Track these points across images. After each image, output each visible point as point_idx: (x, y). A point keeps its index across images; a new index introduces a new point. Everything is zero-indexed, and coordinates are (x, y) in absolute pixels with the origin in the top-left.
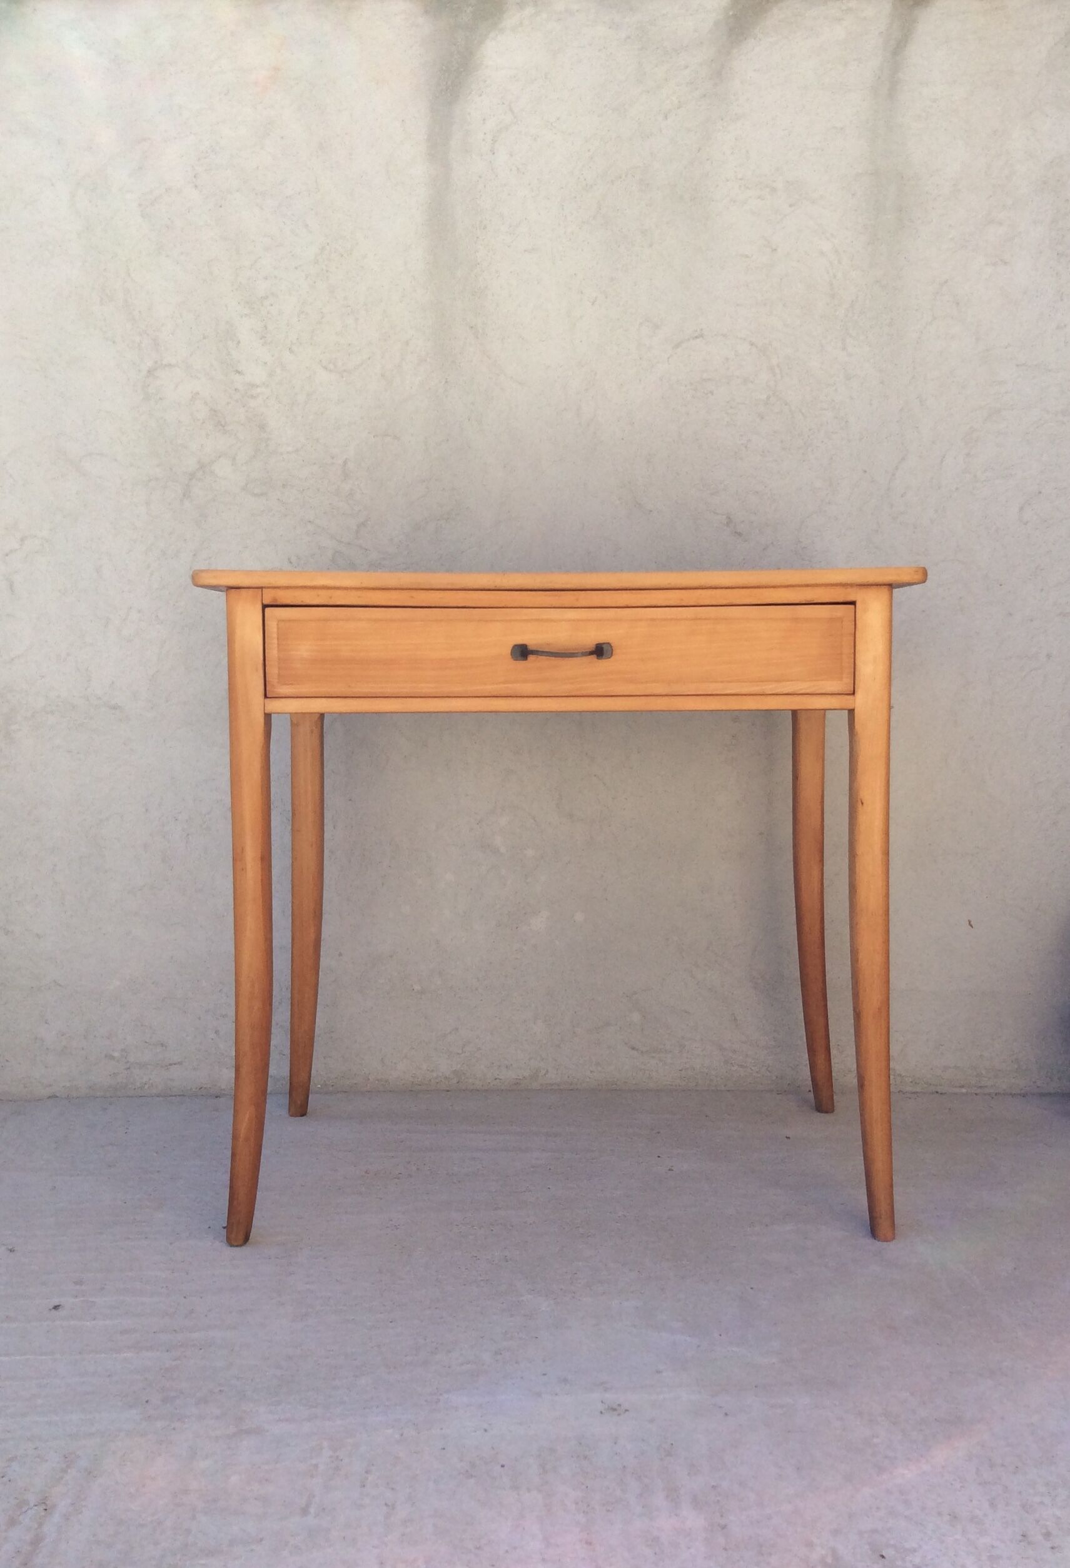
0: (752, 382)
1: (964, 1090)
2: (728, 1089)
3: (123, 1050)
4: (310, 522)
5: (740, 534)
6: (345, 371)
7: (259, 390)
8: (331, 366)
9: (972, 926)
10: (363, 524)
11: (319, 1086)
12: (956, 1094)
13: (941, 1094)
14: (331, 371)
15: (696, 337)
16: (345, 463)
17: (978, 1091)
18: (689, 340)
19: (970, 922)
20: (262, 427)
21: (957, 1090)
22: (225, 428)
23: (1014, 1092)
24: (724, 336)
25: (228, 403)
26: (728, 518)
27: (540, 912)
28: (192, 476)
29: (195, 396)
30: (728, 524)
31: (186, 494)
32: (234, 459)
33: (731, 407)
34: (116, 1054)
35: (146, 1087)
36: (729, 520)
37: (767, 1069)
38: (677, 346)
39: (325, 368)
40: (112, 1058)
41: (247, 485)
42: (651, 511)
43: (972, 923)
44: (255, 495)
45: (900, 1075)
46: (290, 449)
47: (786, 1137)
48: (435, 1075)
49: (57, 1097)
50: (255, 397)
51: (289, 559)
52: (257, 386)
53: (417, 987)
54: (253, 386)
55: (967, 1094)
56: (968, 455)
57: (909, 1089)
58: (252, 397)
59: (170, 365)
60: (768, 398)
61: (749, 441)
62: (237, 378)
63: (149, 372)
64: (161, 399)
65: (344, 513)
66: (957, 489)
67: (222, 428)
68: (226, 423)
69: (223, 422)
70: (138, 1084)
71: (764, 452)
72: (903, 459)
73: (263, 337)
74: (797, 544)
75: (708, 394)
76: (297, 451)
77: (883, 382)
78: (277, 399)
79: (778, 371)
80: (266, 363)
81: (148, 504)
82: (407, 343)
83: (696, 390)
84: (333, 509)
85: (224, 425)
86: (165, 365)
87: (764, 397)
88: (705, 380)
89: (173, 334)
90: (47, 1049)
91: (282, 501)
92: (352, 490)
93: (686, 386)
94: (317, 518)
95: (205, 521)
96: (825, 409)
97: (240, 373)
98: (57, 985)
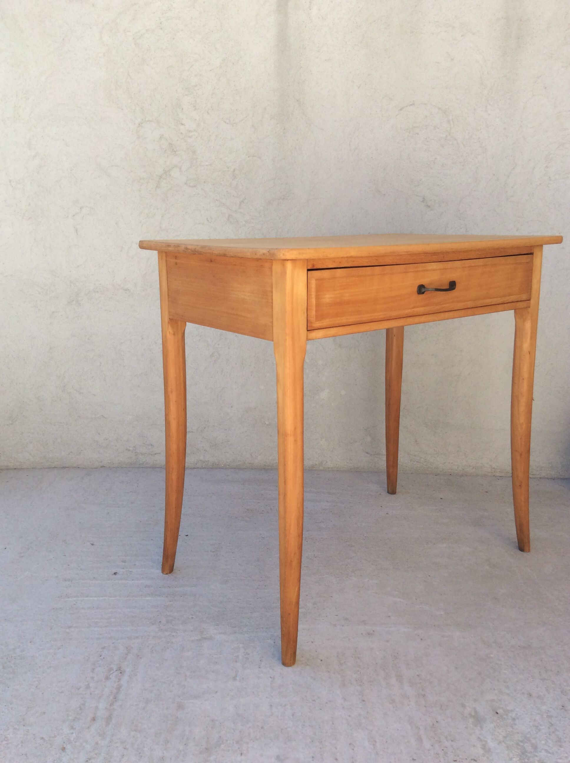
0: (438, 128)
3: (134, 447)
4: (217, 200)
5: (429, 207)
6: (235, 123)
7: (192, 133)
8: (228, 121)
10: (243, 202)
11: (223, 465)
14: (228, 123)
15: (411, 105)
16: (234, 170)
18: (407, 106)
20: (194, 152)
22: (176, 152)
23: (548, 477)
24: (425, 104)
25: (178, 140)
26: (424, 198)
27: (324, 390)
28: (161, 177)
29: (161, 137)
30: (423, 201)
31: (158, 186)
32: (180, 169)
33: (427, 142)
34: (131, 449)
35: (145, 463)
37: (431, 464)
38: (401, 109)
39: (225, 122)
40: (129, 450)
41: (187, 181)
42: (385, 195)
44: (190, 186)
46: (207, 163)
47: (441, 498)
49: (104, 467)
50: (191, 137)
53: (267, 423)
54: (190, 131)
56: (547, 167)
57: (498, 474)
58: (190, 137)
60: (447, 136)
61: (436, 159)
62: (182, 127)
63: (139, 124)
64: (145, 138)
65: (234, 196)
66: (540, 184)
67: (174, 153)
68: (176, 150)
69: (175, 150)
70: (141, 462)
71: (443, 165)
72: (514, 168)
73: (194, 106)
74: (458, 212)
75: (415, 134)
76: (211, 165)
77: (505, 129)
78: (201, 138)
79: (452, 123)
80: (196, 120)
81: (140, 191)
82: (265, 109)
83: (409, 132)
84: (228, 194)
85: (175, 151)
86: (147, 121)
87: (444, 136)
88: (414, 127)
89: (151, 105)
90: (100, 446)
91: (204, 190)
92: (237, 184)
93: (405, 130)
94: (220, 198)
95: (167, 200)
96: (475, 142)
97: (183, 125)
98: (104, 417)
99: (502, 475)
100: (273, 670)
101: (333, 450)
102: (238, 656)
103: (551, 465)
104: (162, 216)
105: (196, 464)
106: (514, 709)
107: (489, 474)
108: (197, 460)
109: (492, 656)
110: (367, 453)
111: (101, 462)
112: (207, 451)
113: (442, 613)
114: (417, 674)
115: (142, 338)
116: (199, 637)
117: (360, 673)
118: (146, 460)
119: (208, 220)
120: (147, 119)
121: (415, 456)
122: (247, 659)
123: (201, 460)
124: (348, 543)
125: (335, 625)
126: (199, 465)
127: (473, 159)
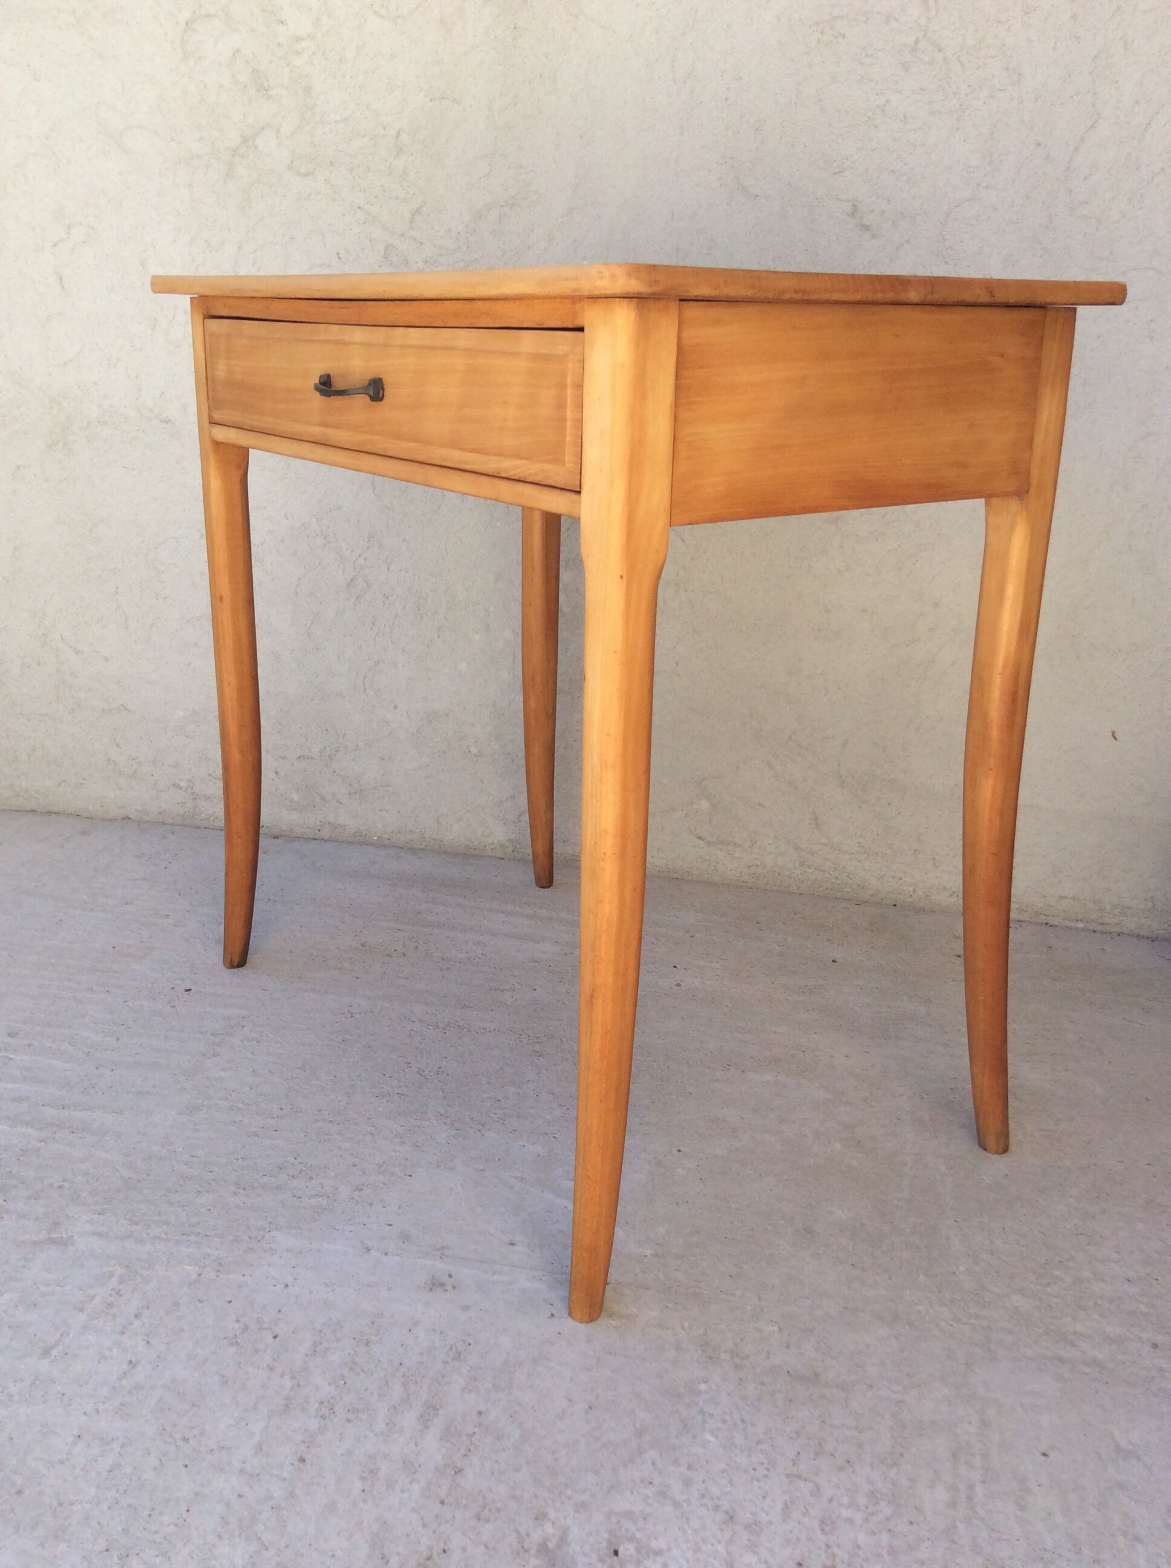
0: (897, 20)
1: (1080, 925)
2: (800, 892)
3: (189, 781)
4: (360, 208)
5: (867, 228)
6: (399, 17)
7: (304, 44)
8: (383, 11)
9: (1115, 738)
10: (418, 211)
11: (376, 838)
12: (1070, 928)
13: (1051, 926)
14: (383, 17)
16: (398, 134)
17: (1099, 928)
19: (1113, 733)
20: (308, 90)
21: (1073, 924)
22: (271, 92)
23: (1142, 934)
25: (271, 62)
26: (855, 206)
28: (235, 152)
29: (236, 52)
30: (852, 215)
31: (229, 174)
32: (278, 131)
33: (867, 55)
34: (183, 784)
35: (212, 819)
36: (855, 211)
37: (848, 877)
39: (375, 13)
40: (180, 787)
41: (292, 162)
42: (757, 196)
43: (1115, 735)
44: (299, 174)
46: (337, 117)
48: (490, 840)
49: (130, 819)
50: (300, 53)
51: (338, 254)
52: (304, 39)
53: (473, 750)
54: (298, 39)
55: (1083, 930)
58: (298, 53)
59: (209, 15)
60: (917, 42)
61: (888, 101)
62: (280, 29)
63: (187, 24)
64: (200, 58)
65: (397, 198)
66: (1163, 169)
67: (265, 92)
68: (268, 86)
69: (266, 85)
70: (203, 816)
71: (905, 117)
72: (1092, 127)
75: (837, 37)
76: (345, 120)
77: (1074, 17)
78: (323, 54)
80: (311, 9)
81: (190, 186)
83: (822, 32)
84: (385, 192)
85: (267, 88)
86: (204, 16)
87: (911, 40)
88: (835, 18)
90: (120, 772)
91: (330, 182)
92: (405, 168)
93: (810, 27)
94: (367, 203)
95: (250, 207)
96: (991, 57)
97: (282, 22)
98: (126, 709)
100: (148, 1342)
102: (93, 1297)
103: (1150, 905)
104: (239, 248)
105: (319, 830)
106: (669, 1549)
108: (321, 821)
109: (703, 1387)
110: (699, 838)
111: (123, 807)
112: (341, 803)
113: (648, 1252)
114: (482, 1408)
116: (43, 1235)
117: (345, 1383)
119: (340, 258)
120: (203, 13)
121: (812, 854)
122: (110, 1305)
124: (538, 1047)
125: (368, 1249)
126: (326, 833)
127: (985, 103)
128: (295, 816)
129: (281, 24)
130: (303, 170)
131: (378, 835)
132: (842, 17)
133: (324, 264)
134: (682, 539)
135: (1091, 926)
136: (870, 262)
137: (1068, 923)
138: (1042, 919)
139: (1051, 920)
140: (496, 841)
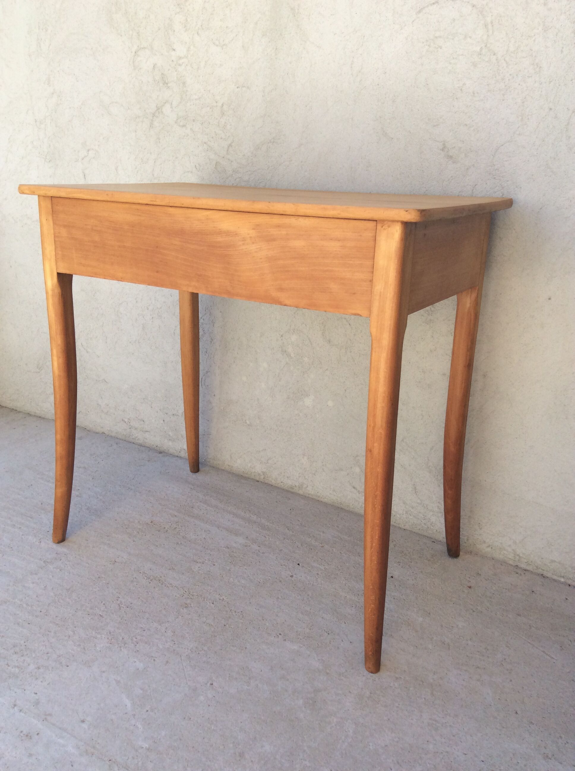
0: (470, 37)
1: (562, 580)
3: (129, 419)
4: (205, 143)
5: (451, 157)
6: (224, 45)
7: (183, 60)
8: (217, 43)
10: (230, 145)
12: (556, 580)
14: (217, 46)
16: (223, 105)
18: (428, 6)
20: (184, 83)
21: (558, 578)
22: (169, 85)
25: (169, 70)
26: (444, 144)
27: (309, 395)
28: (154, 115)
29: (155, 66)
30: (443, 150)
31: (151, 126)
32: (172, 104)
33: (453, 58)
34: (126, 420)
35: (137, 439)
37: (431, 524)
38: (420, 12)
39: (214, 43)
40: (124, 421)
41: (177, 120)
42: (392, 138)
44: (179, 126)
45: (518, 555)
46: (196, 97)
48: (254, 471)
49: (105, 434)
51: (195, 166)
52: (183, 58)
53: (248, 422)
54: (180, 58)
55: (562, 583)
57: (523, 566)
58: (180, 65)
59: (144, 48)
60: (481, 49)
61: (464, 84)
62: (173, 53)
63: (135, 52)
64: (140, 69)
65: (221, 138)
67: (166, 85)
68: (168, 82)
71: (474, 93)
73: (185, 26)
74: (492, 167)
75: (437, 48)
76: (200, 98)
78: (191, 65)
79: (490, 27)
80: (186, 43)
81: (136, 132)
82: (256, 23)
83: (429, 46)
84: (216, 135)
86: (142, 48)
87: (478, 49)
88: (436, 37)
89: (145, 28)
90: (102, 410)
91: (193, 130)
92: (225, 123)
93: (423, 43)
94: (209, 141)
95: (159, 142)
96: (524, 57)
97: (174, 50)
98: (105, 381)
99: (529, 568)
101: (315, 473)
104: (155, 162)
105: (180, 452)
107: (511, 562)
108: (181, 448)
110: (354, 488)
111: (102, 428)
113: (145, 746)
115: (137, 302)
118: (138, 436)
119: (196, 168)
120: (142, 46)
121: (413, 508)
123: (184, 449)
125: (15, 706)
127: (519, 84)
128: (170, 443)
129: (173, 51)
130: (181, 124)
131: (204, 459)
132: (440, 37)
133: (189, 171)
134: (349, 324)
135: (569, 582)
136: (452, 177)
137: (555, 577)
138: (540, 571)
139: (545, 573)
140: (256, 472)
